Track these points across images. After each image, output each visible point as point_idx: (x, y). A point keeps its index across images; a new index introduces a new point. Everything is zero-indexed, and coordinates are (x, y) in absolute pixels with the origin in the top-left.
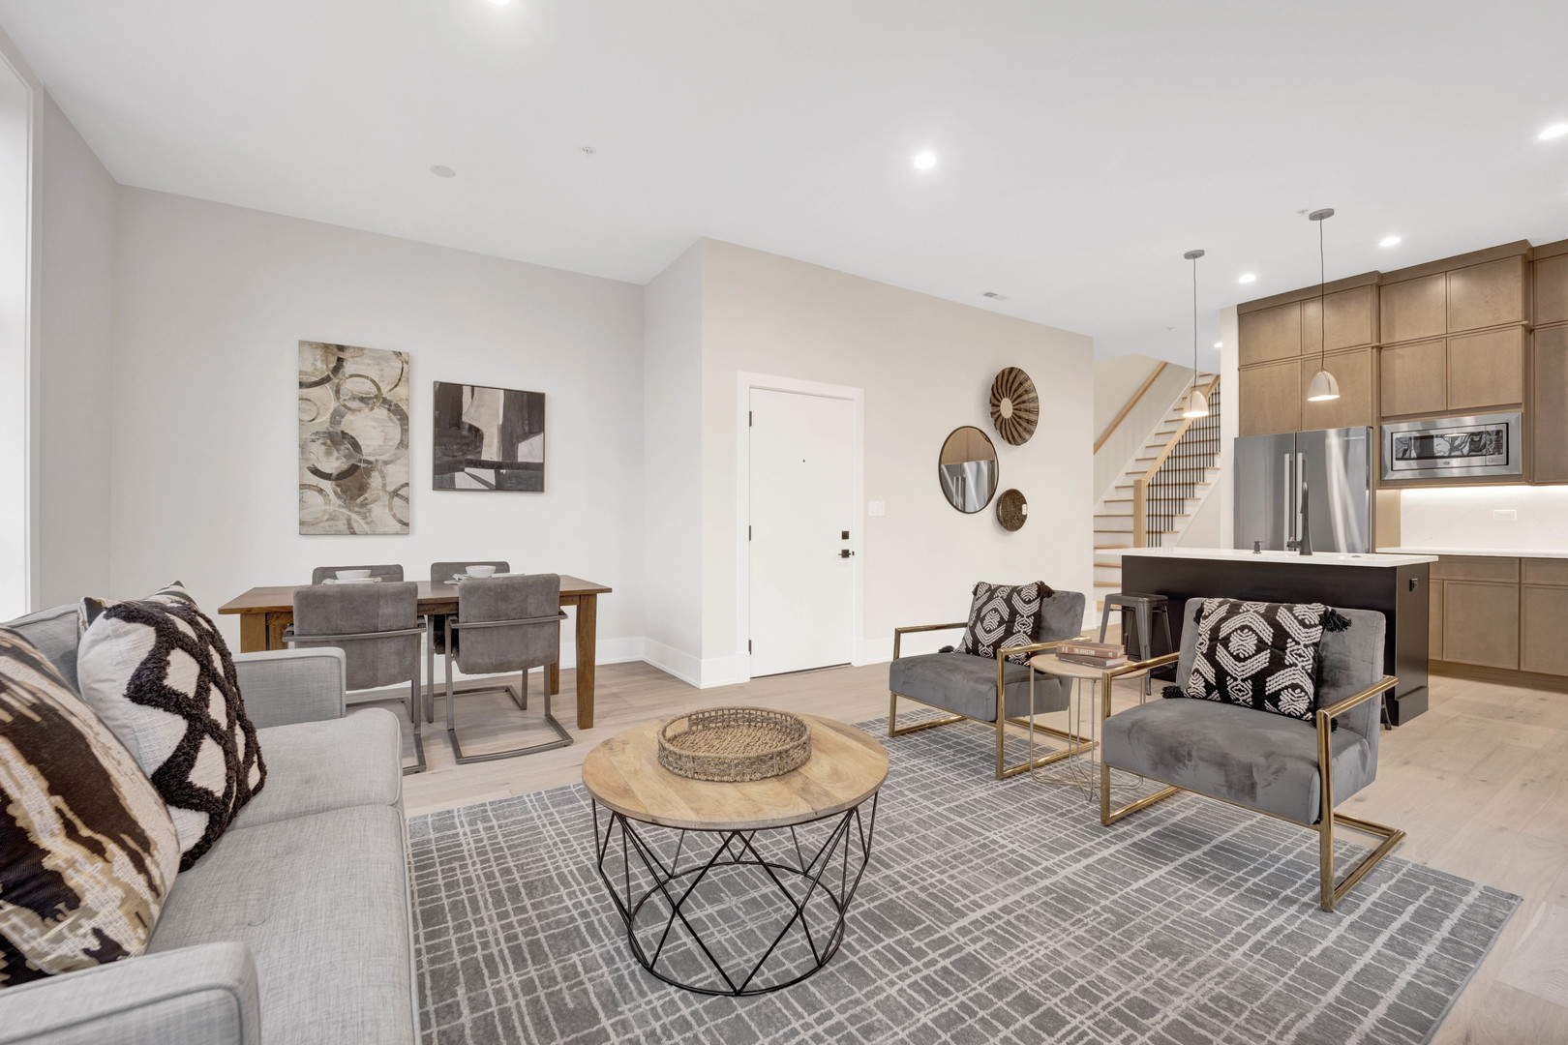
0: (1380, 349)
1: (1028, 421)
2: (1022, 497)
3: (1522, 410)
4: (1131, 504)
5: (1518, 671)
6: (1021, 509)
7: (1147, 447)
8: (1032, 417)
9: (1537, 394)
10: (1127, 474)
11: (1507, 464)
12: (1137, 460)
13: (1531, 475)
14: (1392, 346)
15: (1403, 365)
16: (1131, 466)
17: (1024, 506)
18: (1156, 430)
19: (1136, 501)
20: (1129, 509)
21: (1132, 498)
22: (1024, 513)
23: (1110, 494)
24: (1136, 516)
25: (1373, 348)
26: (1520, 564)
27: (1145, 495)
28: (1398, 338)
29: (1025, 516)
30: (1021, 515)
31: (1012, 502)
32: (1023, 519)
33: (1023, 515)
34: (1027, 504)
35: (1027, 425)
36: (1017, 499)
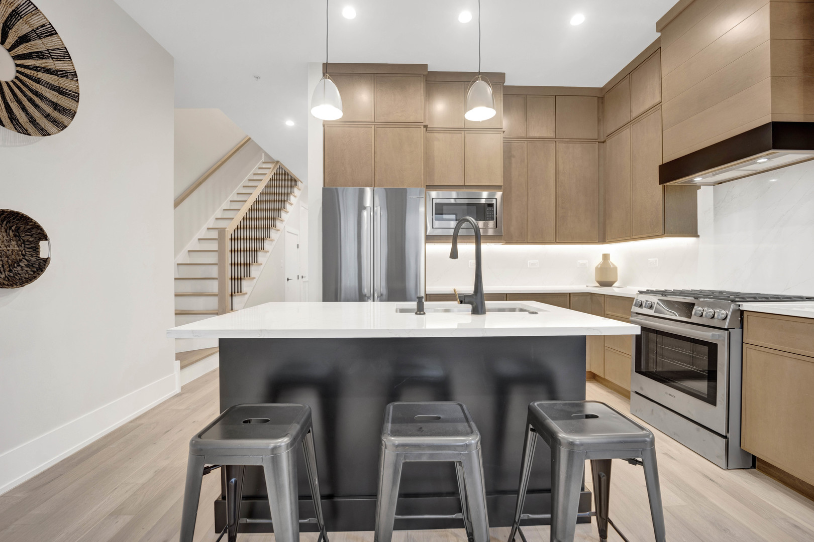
1: (59, 108)
3: (503, 191)
4: (216, 254)
6: (36, 249)
7: (224, 210)
10: (208, 229)
12: (217, 219)
16: (211, 223)
17: (43, 244)
18: (230, 198)
19: (220, 252)
20: (213, 258)
21: (217, 249)
22: (43, 255)
23: (193, 244)
24: (220, 264)
27: (228, 247)
29: (46, 261)
30: (33, 259)
31: (4, 234)
32: (40, 266)
33: (38, 259)
34: (51, 240)
35: (48, 109)
36: (17, 229)
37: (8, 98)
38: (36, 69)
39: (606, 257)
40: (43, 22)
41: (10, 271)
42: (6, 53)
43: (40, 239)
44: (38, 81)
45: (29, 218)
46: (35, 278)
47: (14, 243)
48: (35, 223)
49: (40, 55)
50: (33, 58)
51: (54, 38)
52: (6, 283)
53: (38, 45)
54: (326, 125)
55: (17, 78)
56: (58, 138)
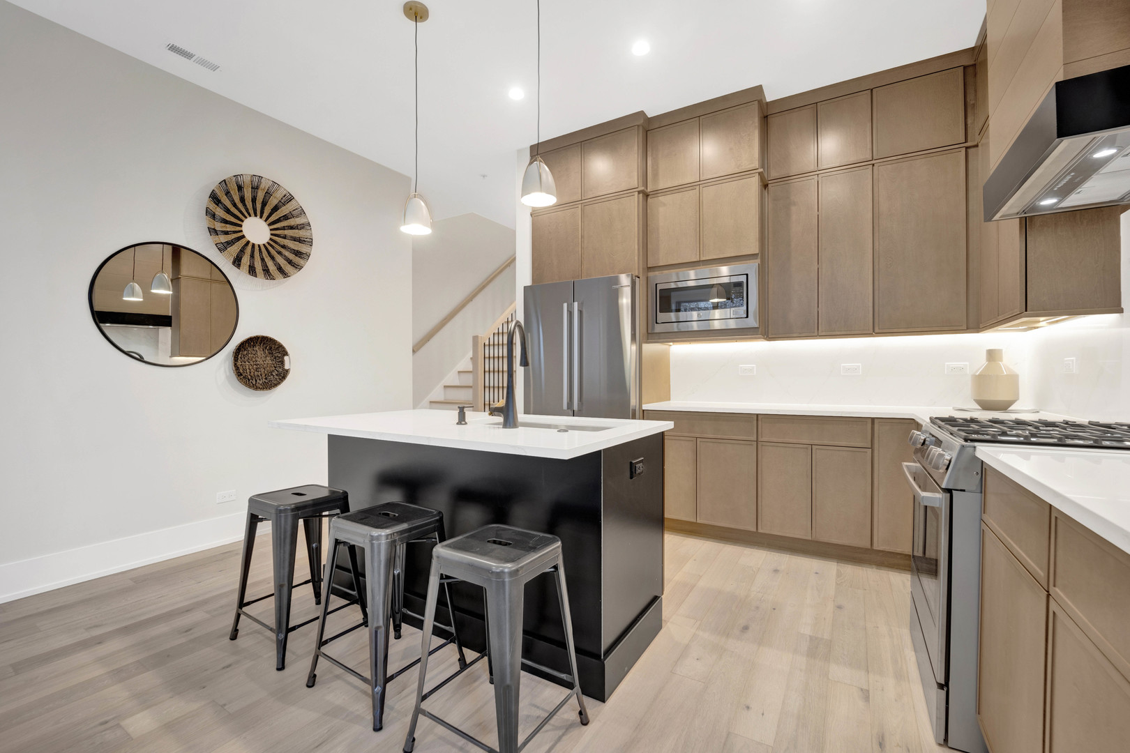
0: (646, 195)
1: (298, 253)
2: (280, 346)
3: (758, 261)
5: (756, 533)
6: (282, 362)
8: (303, 248)
9: (770, 248)
11: (747, 317)
13: (768, 329)
14: (657, 193)
15: (667, 211)
17: (286, 358)
22: (286, 367)
25: (639, 192)
26: (757, 419)
28: (661, 185)
29: (287, 371)
30: (281, 370)
31: (262, 352)
32: (283, 375)
33: (284, 369)
34: (290, 355)
35: (291, 256)
36: (271, 348)
37: (264, 256)
38: (283, 228)
39: (992, 355)
40: (285, 192)
41: (266, 379)
42: (264, 223)
43: (284, 355)
44: (285, 237)
45: (275, 340)
46: (279, 383)
47: (268, 358)
48: (279, 343)
49: (286, 217)
50: (281, 221)
51: (293, 202)
52: (261, 387)
53: (283, 211)
54: (535, 214)
55: (271, 239)
56: (297, 277)
